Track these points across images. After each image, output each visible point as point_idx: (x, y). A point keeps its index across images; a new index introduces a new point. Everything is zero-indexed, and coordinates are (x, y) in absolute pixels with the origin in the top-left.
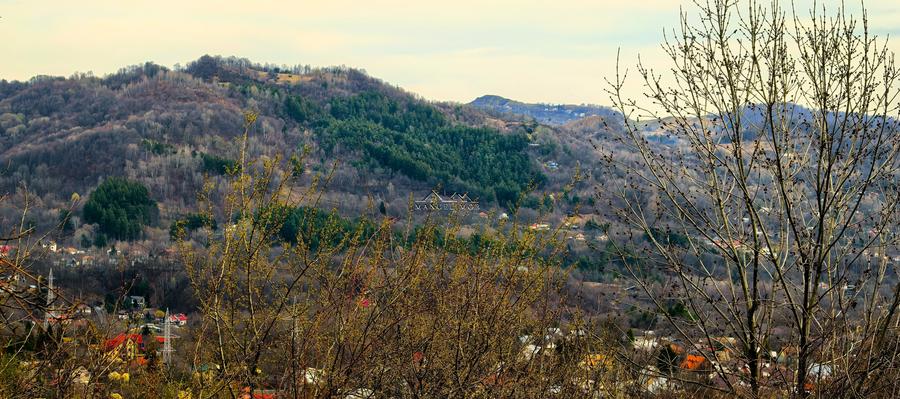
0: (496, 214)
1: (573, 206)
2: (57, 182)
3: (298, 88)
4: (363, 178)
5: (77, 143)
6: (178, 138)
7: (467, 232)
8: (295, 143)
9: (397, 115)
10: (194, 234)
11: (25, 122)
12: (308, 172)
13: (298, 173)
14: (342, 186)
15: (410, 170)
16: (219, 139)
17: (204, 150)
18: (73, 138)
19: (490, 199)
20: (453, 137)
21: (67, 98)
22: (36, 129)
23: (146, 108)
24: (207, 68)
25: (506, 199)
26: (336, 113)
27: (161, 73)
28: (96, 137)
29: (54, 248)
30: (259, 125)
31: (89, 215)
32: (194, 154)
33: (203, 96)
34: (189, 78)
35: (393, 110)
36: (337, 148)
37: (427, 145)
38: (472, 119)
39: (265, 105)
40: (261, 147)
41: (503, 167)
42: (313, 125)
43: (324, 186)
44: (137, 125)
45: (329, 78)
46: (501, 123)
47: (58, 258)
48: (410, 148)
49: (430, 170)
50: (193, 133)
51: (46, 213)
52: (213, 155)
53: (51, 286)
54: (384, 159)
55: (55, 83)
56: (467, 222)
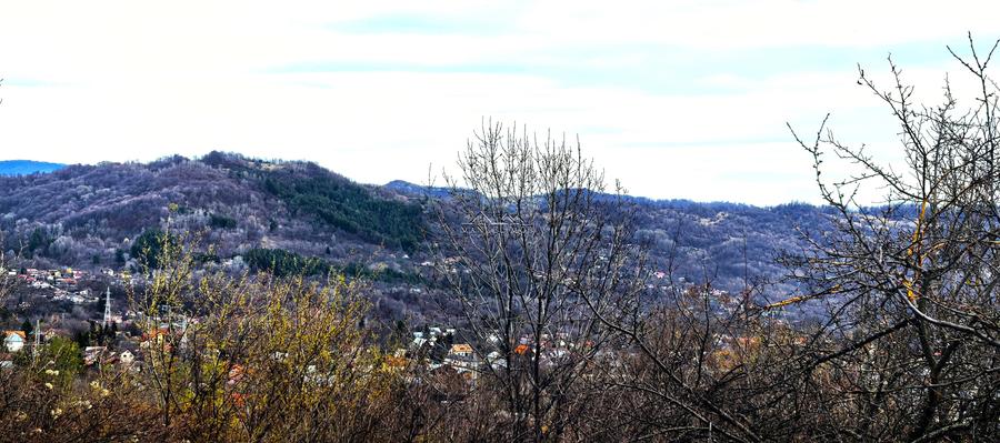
0: (399, 256)
1: (450, 252)
2: (114, 231)
3: (275, 173)
4: (315, 231)
5: (128, 205)
6: (195, 204)
7: (382, 266)
8: (272, 208)
9: (339, 192)
10: (205, 265)
11: (94, 191)
12: (280, 227)
13: (273, 226)
14: (301, 236)
15: (346, 227)
16: (221, 204)
17: (212, 212)
18: (125, 202)
19: (397, 246)
20: (374, 207)
21: (121, 176)
22: (101, 196)
23: (174, 184)
24: (215, 159)
25: (408, 246)
26: (299, 190)
27: (184, 162)
28: (141, 202)
29: (111, 273)
30: (249, 196)
31: (135, 252)
32: (205, 214)
33: (212, 177)
34: (203, 165)
35: (336, 188)
36: (299, 212)
37: (357, 211)
38: (387, 195)
39: (253, 183)
40: (249, 210)
41: (406, 226)
42: (284, 197)
43: (290, 236)
44: (168, 194)
45: (295, 167)
46: (405, 198)
47: (114, 280)
48: (346, 213)
49: (359, 226)
50: (205, 200)
51: (106, 251)
52: (218, 215)
53: (108, 299)
54: (330, 219)
55: (115, 167)
56: (382, 260)
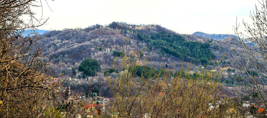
0: (201, 67)
1: (224, 64)
2: (71, 60)
3: (141, 31)
4: (161, 57)
5: (77, 48)
6: (106, 46)
7: (192, 73)
8: (140, 47)
9: (171, 38)
10: (111, 74)
11: (61, 42)
12: (144, 55)
13: (141, 56)
14: (154, 59)
15: (174, 54)
16: (118, 46)
17: (114, 50)
18: (75, 46)
19: (199, 63)
20: (187, 44)
21: (73, 35)
22: (64, 44)
23: (97, 37)
24: (114, 25)
25: (204, 62)
26: (152, 38)
27: (101, 27)
28: (82, 46)
29: (70, 79)
30: (130, 42)
31: (80, 69)
32: (111, 51)
33: (113, 34)
34: (109, 28)
35: (169, 37)
36: (153, 48)
37: (180, 47)
38: (193, 39)
39: (131, 36)
40: (130, 48)
41: (202, 53)
42: (146, 42)
43: (149, 60)
44: (94, 42)
45: (150, 27)
46: (202, 40)
47: (71, 82)
48: (175, 48)
49: (181, 54)
50: (110, 44)
51: (68, 69)
52: (116, 51)
53: (69, 90)
54: (167, 51)
55: (70, 30)
56: (192, 69)
